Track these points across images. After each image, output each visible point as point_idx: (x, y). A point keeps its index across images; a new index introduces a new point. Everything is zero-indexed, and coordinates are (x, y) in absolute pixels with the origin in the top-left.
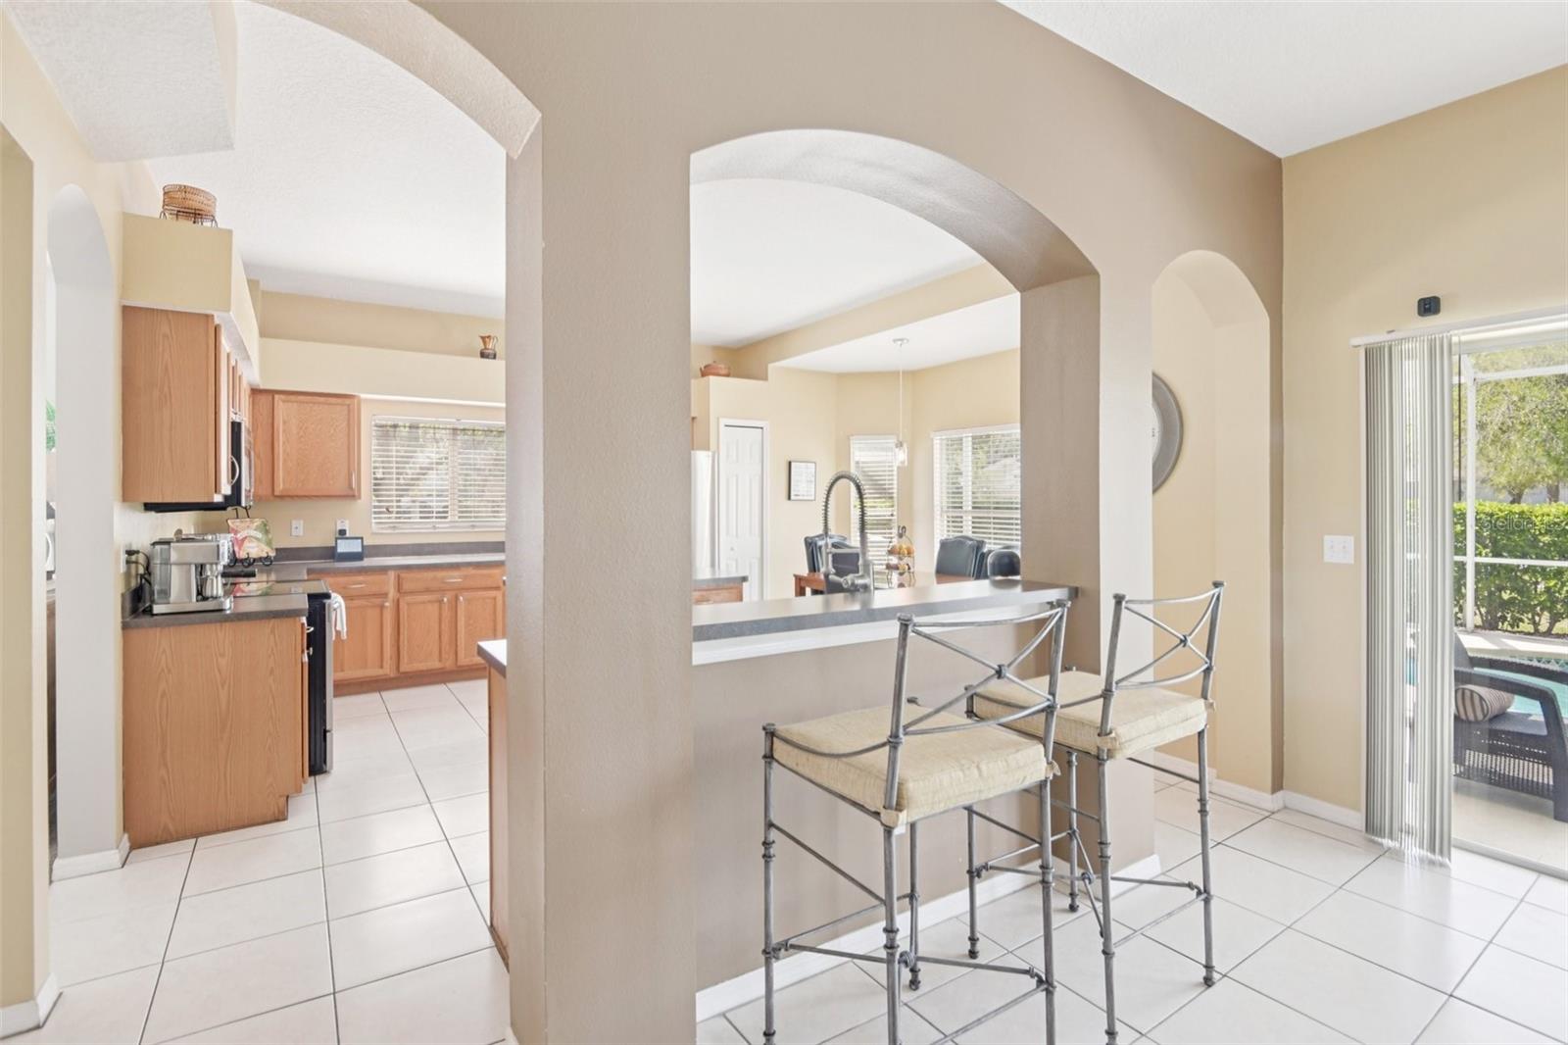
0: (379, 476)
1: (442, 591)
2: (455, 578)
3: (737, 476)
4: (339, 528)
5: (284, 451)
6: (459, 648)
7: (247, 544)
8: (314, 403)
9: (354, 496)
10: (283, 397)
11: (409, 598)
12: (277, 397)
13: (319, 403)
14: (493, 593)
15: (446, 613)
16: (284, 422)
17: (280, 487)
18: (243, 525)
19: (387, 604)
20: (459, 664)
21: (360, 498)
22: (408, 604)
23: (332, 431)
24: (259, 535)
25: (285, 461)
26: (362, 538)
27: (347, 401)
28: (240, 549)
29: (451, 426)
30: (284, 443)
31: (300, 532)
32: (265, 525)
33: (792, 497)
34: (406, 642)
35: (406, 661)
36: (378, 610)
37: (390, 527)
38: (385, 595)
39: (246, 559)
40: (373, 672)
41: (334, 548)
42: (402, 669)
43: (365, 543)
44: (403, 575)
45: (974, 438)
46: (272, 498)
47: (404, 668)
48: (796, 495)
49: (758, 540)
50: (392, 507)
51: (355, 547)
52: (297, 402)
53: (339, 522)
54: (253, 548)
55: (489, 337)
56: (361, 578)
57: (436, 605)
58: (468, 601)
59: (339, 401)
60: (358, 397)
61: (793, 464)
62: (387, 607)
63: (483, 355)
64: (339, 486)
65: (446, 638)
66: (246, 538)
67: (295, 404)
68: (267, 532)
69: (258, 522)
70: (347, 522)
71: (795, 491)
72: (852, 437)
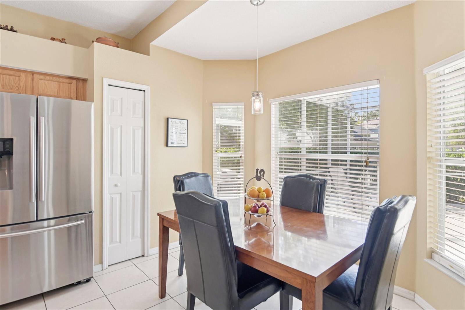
3: (121, 127)
33: (169, 144)
48: (173, 143)
49: (141, 177)
61: (170, 120)
71: (171, 139)
72: (213, 104)
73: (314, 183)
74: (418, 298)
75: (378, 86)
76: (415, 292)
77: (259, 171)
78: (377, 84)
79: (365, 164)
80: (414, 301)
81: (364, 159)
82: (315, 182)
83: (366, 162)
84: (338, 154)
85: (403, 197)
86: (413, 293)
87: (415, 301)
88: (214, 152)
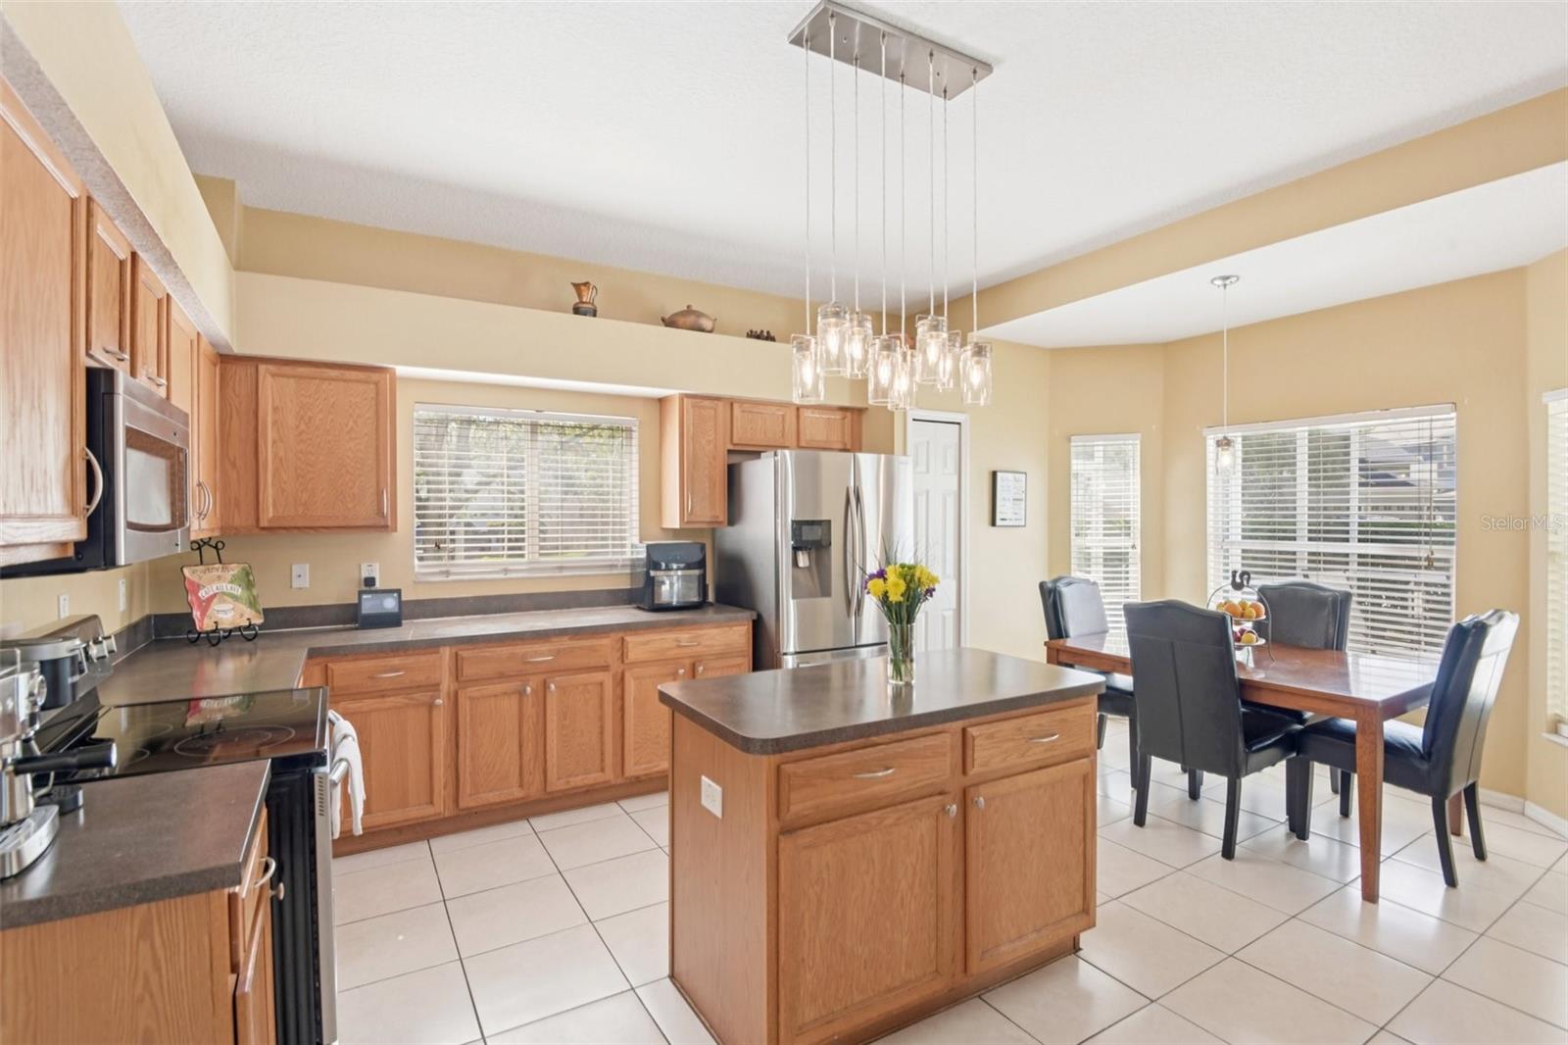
0: (423, 494)
1: (522, 675)
2: (542, 655)
3: (927, 492)
4: (365, 574)
5: (275, 455)
6: (549, 764)
7: (215, 606)
8: (323, 379)
9: (386, 527)
10: (272, 368)
11: (472, 691)
12: (262, 368)
13: (333, 379)
14: (598, 676)
15: (530, 710)
16: (275, 409)
17: (268, 514)
18: (208, 575)
19: (439, 701)
20: (549, 789)
21: (395, 530)
22: (472, 699)
23: (351, 423)
24: (238, 591)
25: (276, 471)
26: (399, 592)
27: (375, 377)
28: (203, 614)
29: (529, 421)
30: (274, 442)
31: (305, 582)
32: (248, 574)
33: (998, 522)
34: (468, 760)
35: (468, 791)
36: (424, 711)
37: (442, 573)
38: (435, 687)
39: (214, 631)
40: (416, 812)
41: (357, 606)
42: (463, 804)
43: (404, 598)
44: (464, 654)
45: (1244, 438)
46: (257, 530)
47: (466, 802)
48: (1003, 519)
50: (445, 541)
51: (390, 604)
52: (294, 377)
53: (364, 567)
54: (225, 612)
55: (586, 284)
56: (396, 661)
57: (515, 699)
58: (561, 688)
59: (361, 375)
60: (392, 372)
61: (999, 475)
62: (438, 706)
63: (577, 311)
64: (364, 513)
65: (529, 750)
66: (215, 595)
67: (292, 380)
68: (249, 585)
69: (235, 569)
70: (377, 566)
71: (1001, 513)
72: (1072, 438)
73: (1327, 598)
74: (1532, 809)
75: (1454, 415)
76: (1525, 798)
77: (1238, 575)
78: (1452, 411)
79: (1426, 563)
80: (1523, 814)
81: (1424, 555)
82: (1329, 596)
83: (1428, 559)
84: (1368, 544)
85: (1496, 611)
86: (1521, 800)
87: (1526, 812)
88: (1073, 537)
